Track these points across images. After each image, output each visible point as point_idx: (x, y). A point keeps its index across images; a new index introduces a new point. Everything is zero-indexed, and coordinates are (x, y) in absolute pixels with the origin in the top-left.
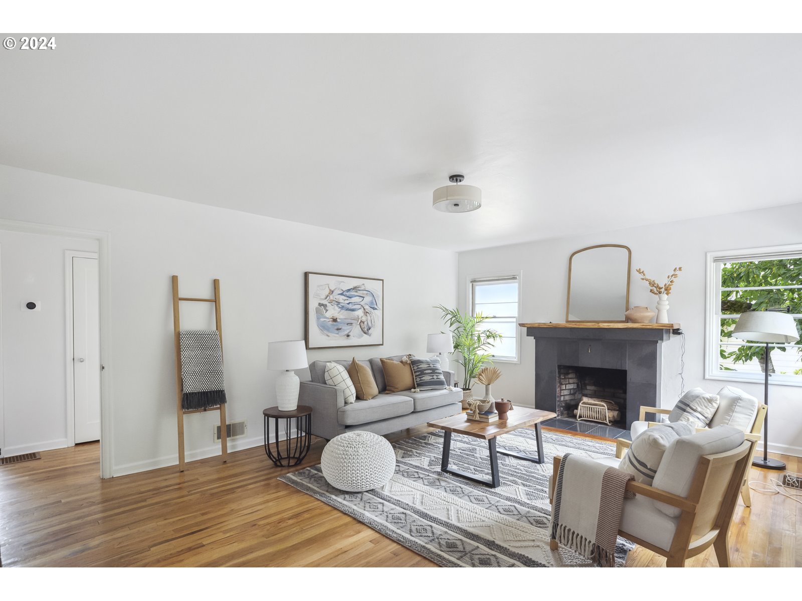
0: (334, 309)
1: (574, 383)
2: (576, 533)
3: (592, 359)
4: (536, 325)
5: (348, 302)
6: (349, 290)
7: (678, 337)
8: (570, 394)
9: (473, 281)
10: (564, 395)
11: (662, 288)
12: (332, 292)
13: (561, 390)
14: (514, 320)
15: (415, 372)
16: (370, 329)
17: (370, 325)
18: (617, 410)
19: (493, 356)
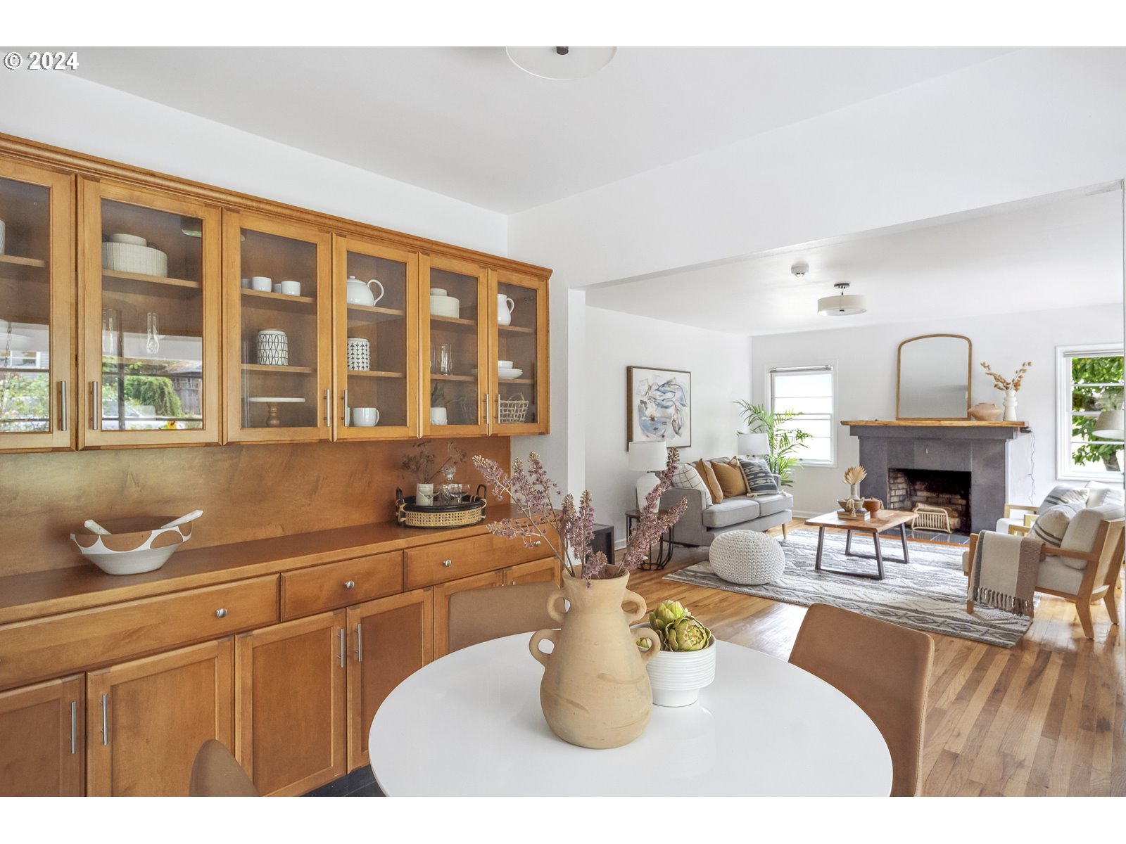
0: (652, 406)
1: (903, 489)
2: (996, 593)
3: (931, 459)
4: (863, 424)
5: (662, 398)
6: (663, 385)
7: (1026, 436)
8: (900, 501)
9: (773, 371)
10: (893, 503)
11: (1010, 384)
12: (650, 387)
13: (891, 496)
14: (828, 417)
15: (747, 476)
16: (680, 428)
17: (680, 424)
18: (957, 517)
19: (801, 460)
